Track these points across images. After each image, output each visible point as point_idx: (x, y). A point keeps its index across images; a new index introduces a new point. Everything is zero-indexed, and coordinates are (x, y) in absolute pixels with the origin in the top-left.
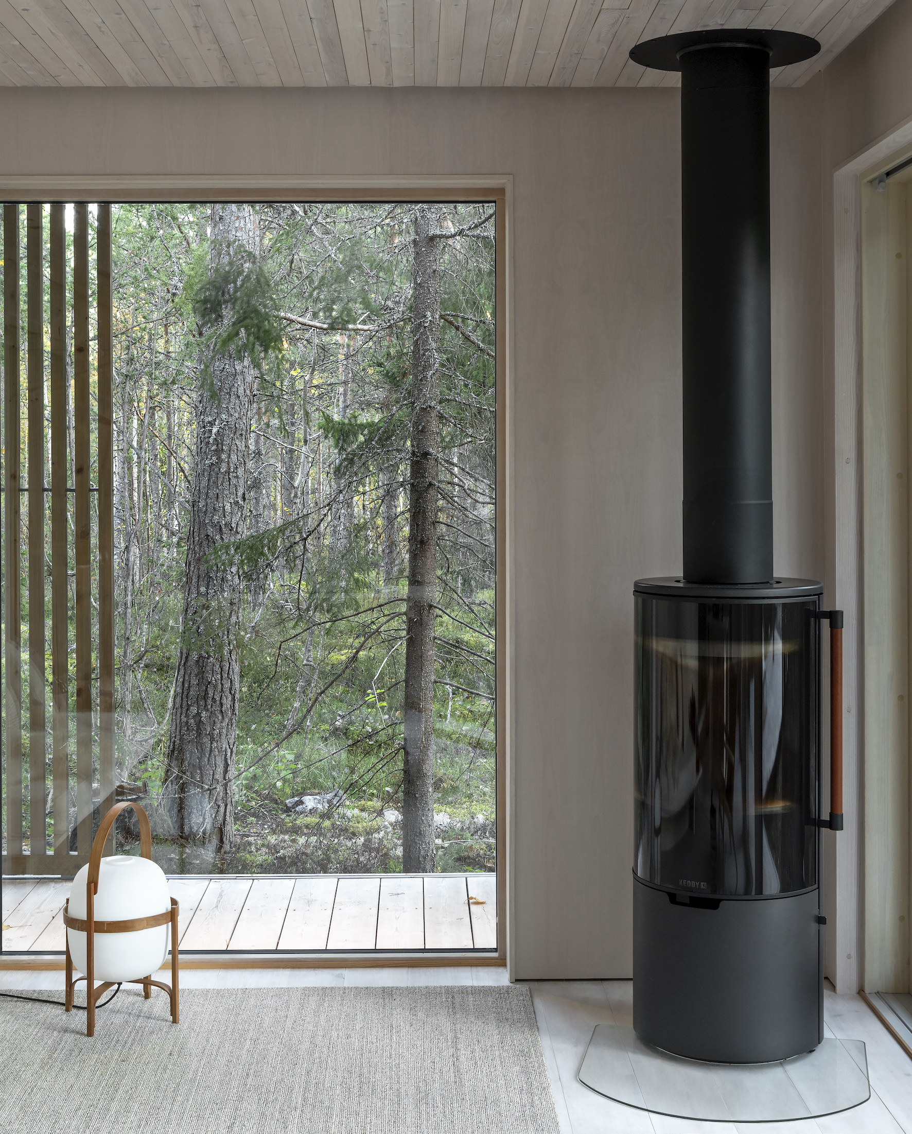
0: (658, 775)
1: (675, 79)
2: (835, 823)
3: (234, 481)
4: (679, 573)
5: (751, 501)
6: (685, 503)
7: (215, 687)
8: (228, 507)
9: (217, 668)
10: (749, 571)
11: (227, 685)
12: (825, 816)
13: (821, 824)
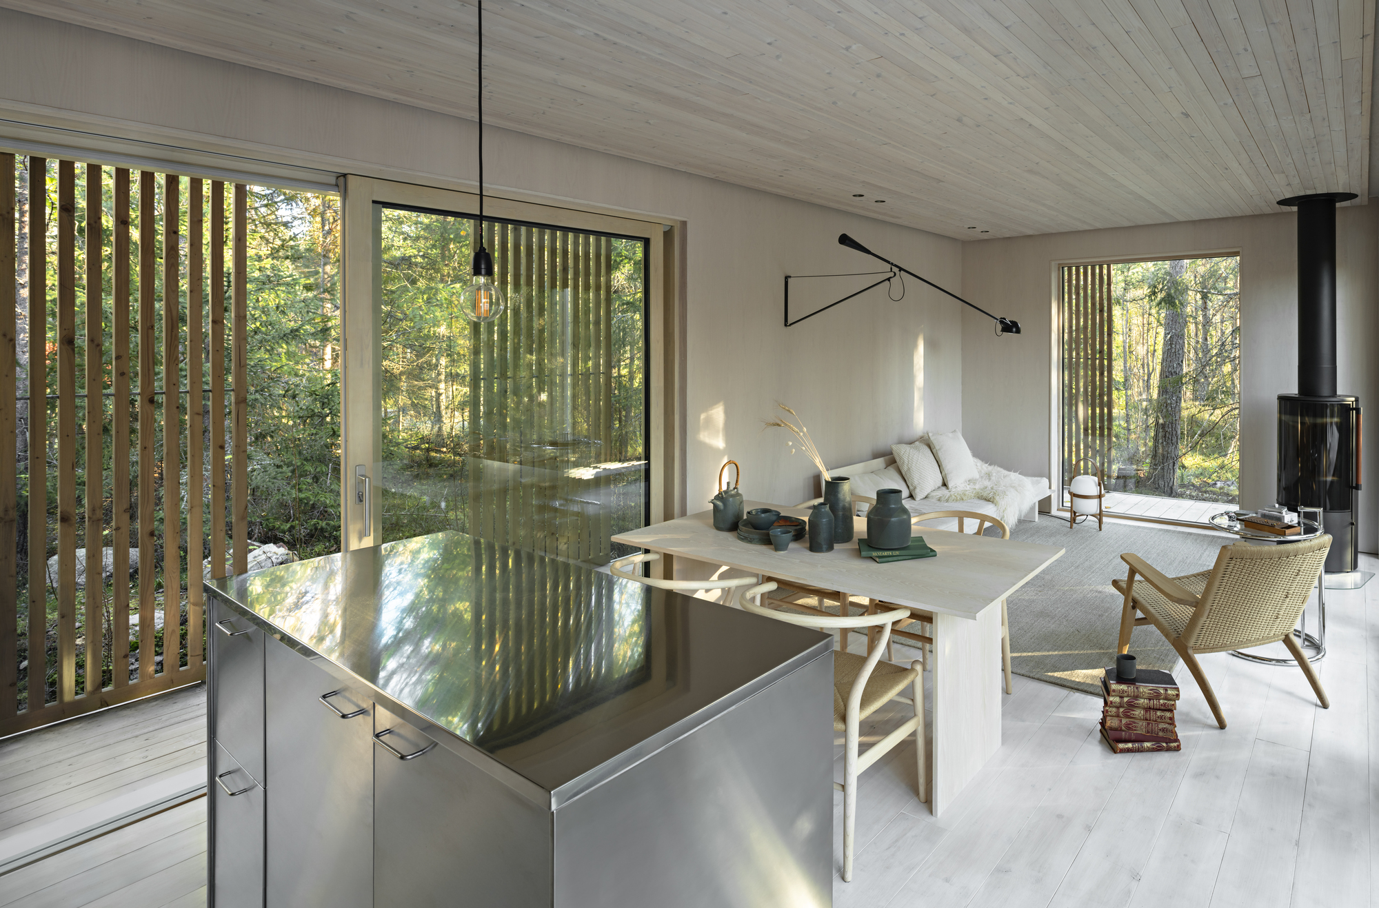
0: (1284, 469)
1: (1295, 209)
2: (1357, 487)
3: (1178, 355)
4: (1297, 392)
5: (1326, 365)
6: (1299, 366)
7: (1169, 433)
8: (1175, 365)
9: (1170, 426)
10: (1325, 391)
11: (1174, 433)
12: (1354, 485)
13: (1353, 488)
